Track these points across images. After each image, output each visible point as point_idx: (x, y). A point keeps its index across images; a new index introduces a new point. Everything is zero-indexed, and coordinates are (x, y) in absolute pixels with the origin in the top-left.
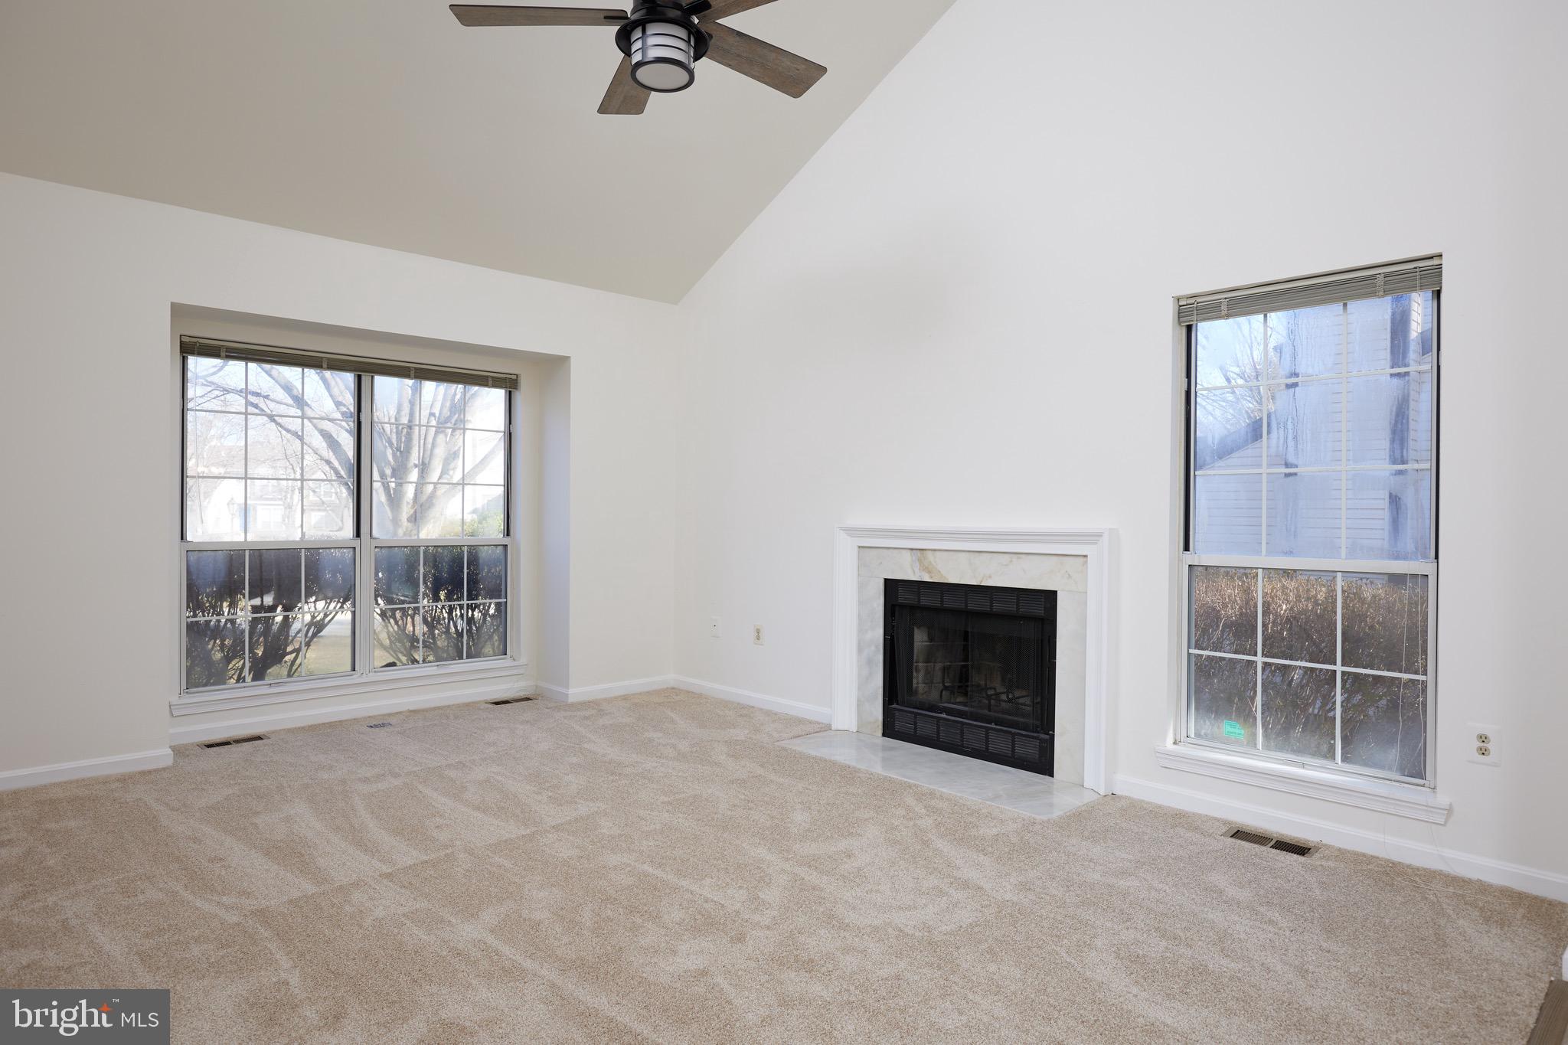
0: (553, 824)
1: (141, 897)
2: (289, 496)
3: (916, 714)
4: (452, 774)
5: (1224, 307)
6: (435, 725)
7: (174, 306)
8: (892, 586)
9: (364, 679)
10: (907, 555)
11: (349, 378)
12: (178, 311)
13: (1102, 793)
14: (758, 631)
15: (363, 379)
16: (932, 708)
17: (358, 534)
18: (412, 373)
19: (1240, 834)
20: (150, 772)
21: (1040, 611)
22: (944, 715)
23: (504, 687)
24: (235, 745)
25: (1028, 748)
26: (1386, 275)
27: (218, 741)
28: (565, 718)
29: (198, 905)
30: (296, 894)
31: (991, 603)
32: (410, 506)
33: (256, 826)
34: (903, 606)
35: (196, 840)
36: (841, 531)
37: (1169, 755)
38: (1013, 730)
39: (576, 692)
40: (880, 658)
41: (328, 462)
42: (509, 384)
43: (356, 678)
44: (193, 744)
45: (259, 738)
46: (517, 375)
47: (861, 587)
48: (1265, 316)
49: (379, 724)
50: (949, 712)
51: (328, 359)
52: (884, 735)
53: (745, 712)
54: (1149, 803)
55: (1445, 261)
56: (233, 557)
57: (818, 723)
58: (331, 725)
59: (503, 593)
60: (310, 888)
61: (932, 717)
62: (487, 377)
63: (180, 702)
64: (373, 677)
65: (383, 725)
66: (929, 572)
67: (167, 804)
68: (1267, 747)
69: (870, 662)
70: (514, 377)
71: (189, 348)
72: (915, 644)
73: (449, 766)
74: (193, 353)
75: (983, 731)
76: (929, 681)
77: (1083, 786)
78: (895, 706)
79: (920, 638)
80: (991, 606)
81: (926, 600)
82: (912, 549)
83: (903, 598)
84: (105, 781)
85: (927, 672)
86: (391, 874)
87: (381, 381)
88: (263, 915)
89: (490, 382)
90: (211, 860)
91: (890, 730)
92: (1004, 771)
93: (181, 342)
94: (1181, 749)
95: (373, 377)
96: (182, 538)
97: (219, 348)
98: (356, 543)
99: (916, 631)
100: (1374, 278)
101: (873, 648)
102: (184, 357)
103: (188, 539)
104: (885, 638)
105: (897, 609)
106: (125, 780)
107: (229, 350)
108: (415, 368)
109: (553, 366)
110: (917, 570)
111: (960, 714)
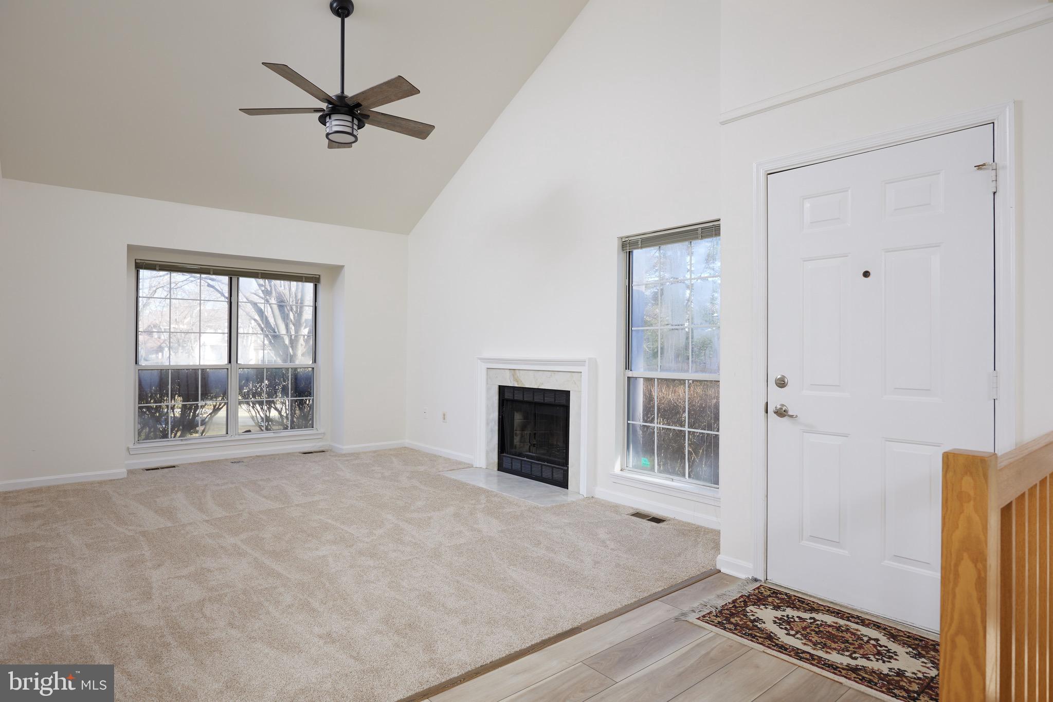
0: (297, 504)
1: (93, 527)
2: (245, 341)
3: (512, 458)
4: (260, 483)
5: (640, 243)
6: (266, 462)
7: (128, 246)
8: (502, 389)
9: (233, 438)
10: (508, 372)
11: (225, 279)
12: (131, 248)
13: (585, 496)
14: (444, 415)
15: (233, 279)
16: (520, 455)
17: (230, 362)
18: (260, 276)
19: (638, 515)
20: (114, 480)
21: (564, 402)
22: (525, 459)
23: (311, 445)
24: (160, 470)
25: (558, 476)
26: (702, 229)
27: (153, 468)
28: (336, 460)
29: (118, 529)
30: (162, 526)
31: (544, 398)
32: (303, 347)
33: (155, 502)
34: (507, 400)
35: (125, 506)
36: (479, 361)
37: (617, 476)
38: (553, 465)
39: (346, 447)
40: (496, 428)
41: (255, 320)
42: (315, 280)
43: (228, 438)
44: (139, 469)
45: (174, 467)
46: (319, 275)
47: (488, 390)
48: (660, 247)
49: (237, 462)
50: (528, 457)
51: (213, 269)
52: (498, 470)
53: (433, 458)
54: (603, 500)
55: (721, 222)
56: (163, 373)
57: (469, 464)
58: (213, 462)
59: (312, 394)
60: (169, 524)
61: (518, 459)
62: (302, 276)
63: (135, 447)
64: (237, 437)
65: (238, 462)
66: (517, 382)
67: (118, 493)
68: (660, 471)
69: (492, 430)
70: (318, 276)
71: (140, 265)
72: (515, 421)
73: (261, 480)
74: (142, 268)
75: (540, 466)
76: (522, 440)
77: (579, 493)
78: (505, 454)
79: (518, 418)
80: (544, 399)
81: (518, 397)
82: (510, 369)
83: (508, 395)
84: (92, 483)
85: (522, 436)
86: (208, 520)
87: (242, 280)
88: (144, 534)
89: (304, 279)
90: (130, 514)
91: (501, 467)
92: (547, 487)
93: (136, 262)
94: (625, 474)
95: (238, 279)
96: (136, 363)
97: (155, 265)
98: (229, 367)
99: (515, 413)
100: (697, 229)
101: (493, 423)
102: (137, 270)
103: (140, 364)
104: (499, 418)
105: (505, 401)
106: (101, 483)
107: (160, 266)
108: (262, 273)
109: (336, 270)
110: (512, 380)
111: (532, 458)
